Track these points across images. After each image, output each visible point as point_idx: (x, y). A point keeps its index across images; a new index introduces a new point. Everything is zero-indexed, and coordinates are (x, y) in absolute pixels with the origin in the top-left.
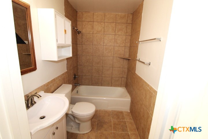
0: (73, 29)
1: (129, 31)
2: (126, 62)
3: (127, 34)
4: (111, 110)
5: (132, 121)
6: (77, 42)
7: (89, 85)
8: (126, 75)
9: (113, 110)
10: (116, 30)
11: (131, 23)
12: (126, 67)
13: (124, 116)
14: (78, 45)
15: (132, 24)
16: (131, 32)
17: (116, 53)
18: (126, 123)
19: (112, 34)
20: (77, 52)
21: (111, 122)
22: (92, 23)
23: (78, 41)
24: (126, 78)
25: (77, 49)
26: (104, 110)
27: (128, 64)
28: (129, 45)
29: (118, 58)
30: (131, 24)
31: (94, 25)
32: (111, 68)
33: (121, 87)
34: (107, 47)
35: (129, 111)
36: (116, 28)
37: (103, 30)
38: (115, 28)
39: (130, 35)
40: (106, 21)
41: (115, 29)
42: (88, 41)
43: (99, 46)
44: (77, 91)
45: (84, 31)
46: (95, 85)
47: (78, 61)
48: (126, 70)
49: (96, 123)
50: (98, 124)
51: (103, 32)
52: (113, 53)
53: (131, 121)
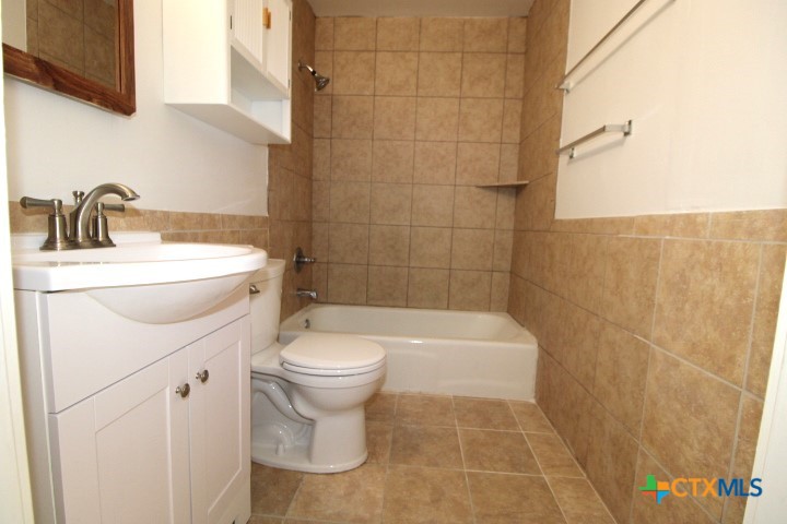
0: (300, 68)
1: (516, 80)
2: (506, 204)
3: (509, 94)
4: (450, 393)
5: (554, 434)
6: (311, 126)
7: (354, 304)
8: (509, 258)
9: (461, 393)
10: (466, 78)
11: (523, 50)
12: (509, 224)
13: (513, 417)
14: (316, 141)
15: (526, 53)
16: (522, 83)
17: (465, 170)
18: (523, 442)
19: (447, 95)
20: (311, 168)
21: (456, 435)
22: (372, 55)
23: (316, 125)
24: (511, 272)
25: (311, 156)
26: (420, 393)
27: (515, 213)
28: (516, 135)
29: (473, 189)
30: (521, 57)
31: (378, 63)
32: (447, 233)
33: (489, 310)
34: (427, 144)
35: (533, 401)
36: (464, 73)
37: (413, 81)
38: (459, 72)
39: (521, 95)
40: (423, 47)
41: (459, 77)
42: (354, 123)
43: (399, 143)
44: (307, 321)
45: (338, 87)
46: (379, 303)
47: (314, 202)
48: (508, 239)
49: (389, 437)
50: (395, 441)
51: (413, 87)
52: (452, 169)
53: (547, 433)
